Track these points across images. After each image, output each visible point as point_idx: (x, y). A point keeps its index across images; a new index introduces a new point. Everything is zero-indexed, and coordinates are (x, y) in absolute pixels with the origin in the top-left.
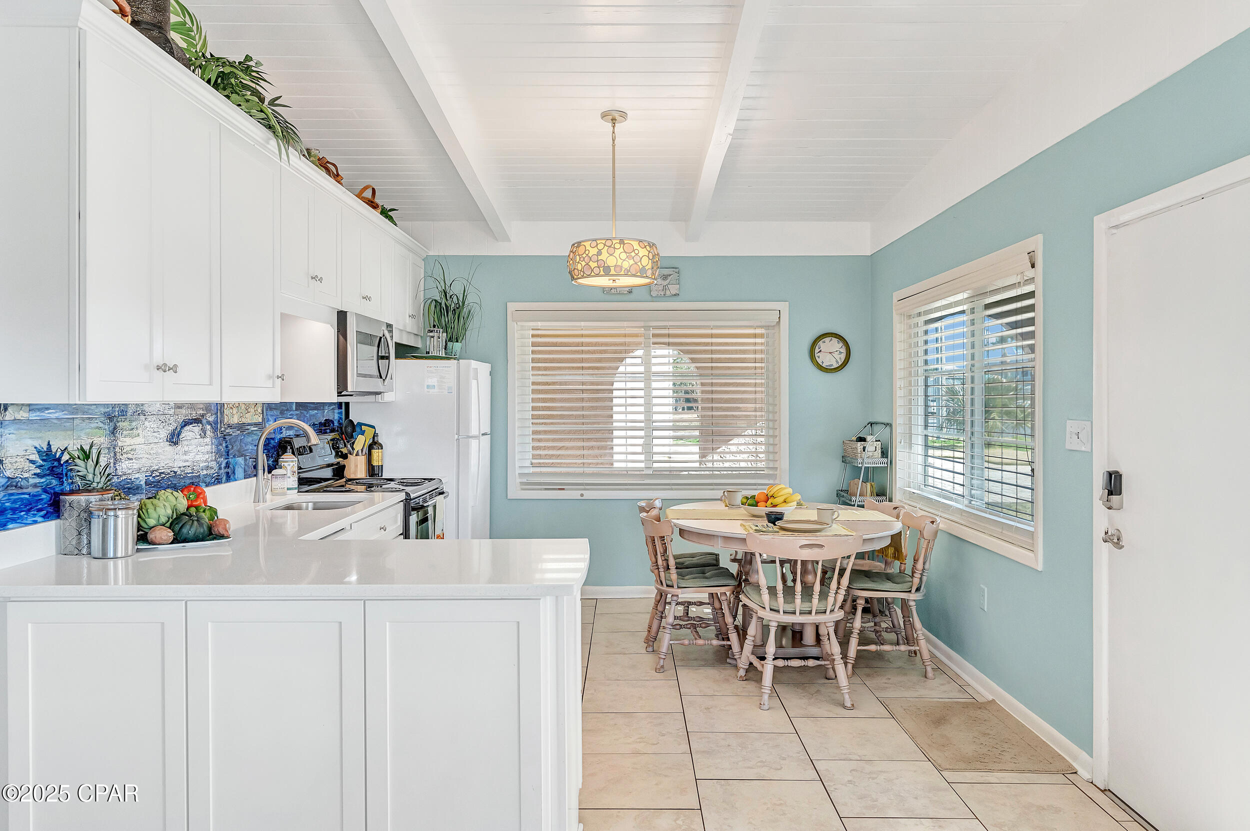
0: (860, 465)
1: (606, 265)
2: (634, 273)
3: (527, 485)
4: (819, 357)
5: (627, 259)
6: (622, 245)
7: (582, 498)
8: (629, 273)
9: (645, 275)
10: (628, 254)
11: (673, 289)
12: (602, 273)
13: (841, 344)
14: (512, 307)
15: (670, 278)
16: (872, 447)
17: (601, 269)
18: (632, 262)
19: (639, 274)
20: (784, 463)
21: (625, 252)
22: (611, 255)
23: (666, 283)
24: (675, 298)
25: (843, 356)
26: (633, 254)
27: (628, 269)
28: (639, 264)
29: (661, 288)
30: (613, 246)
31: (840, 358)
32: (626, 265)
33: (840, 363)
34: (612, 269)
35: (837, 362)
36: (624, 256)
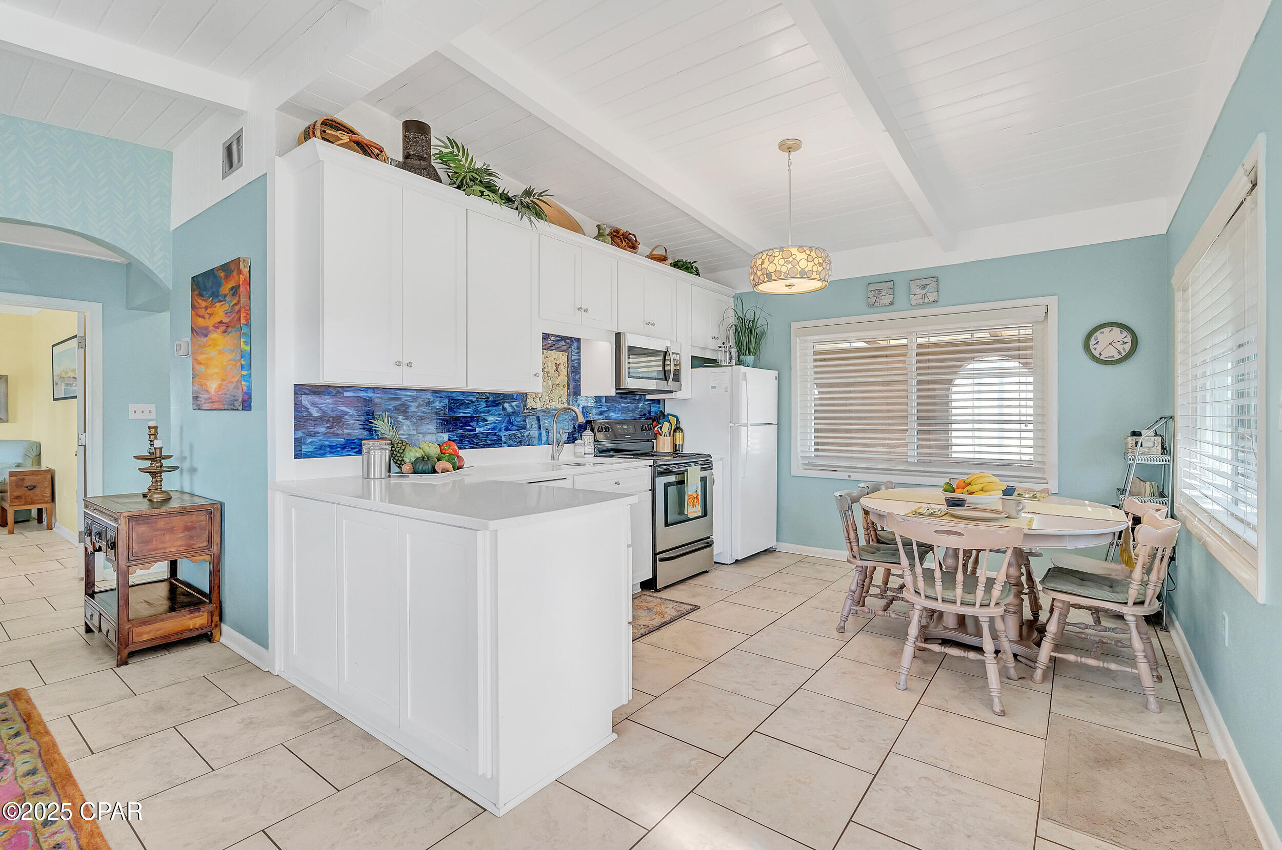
0: (1131, 462)
1: (768, 272)
2: (793, 276)
3: (809, 466)
4: (1095, 349)
5: (785, 264)
6: (781, 253)
7: (850, 479)
8: (789, 276)
9: (805, 276)
10: (786, 260)
11: (932, 296)
12: (766, 279)
13: (1125, 334)
14: (795, 325)
15: (928, 287)
16: (1149, 440)
17: (765, 276)
18: (790, 266)
19: (798, 276)
20: (1053, 457)
21: (783, 258)
22: (771, 263)
23: (924, 292)
24: (934, 304)
25: (1128, 347)
26: (791, 259)
27: (787, 272)
28: (797, 267)
29: (920, 297)
30: (773, 255)
31: (1124, 350)
32: (784, 269)
33: (1124, 354)
34: (773, 274)
35: (1120, 353)
36: (782, 262)
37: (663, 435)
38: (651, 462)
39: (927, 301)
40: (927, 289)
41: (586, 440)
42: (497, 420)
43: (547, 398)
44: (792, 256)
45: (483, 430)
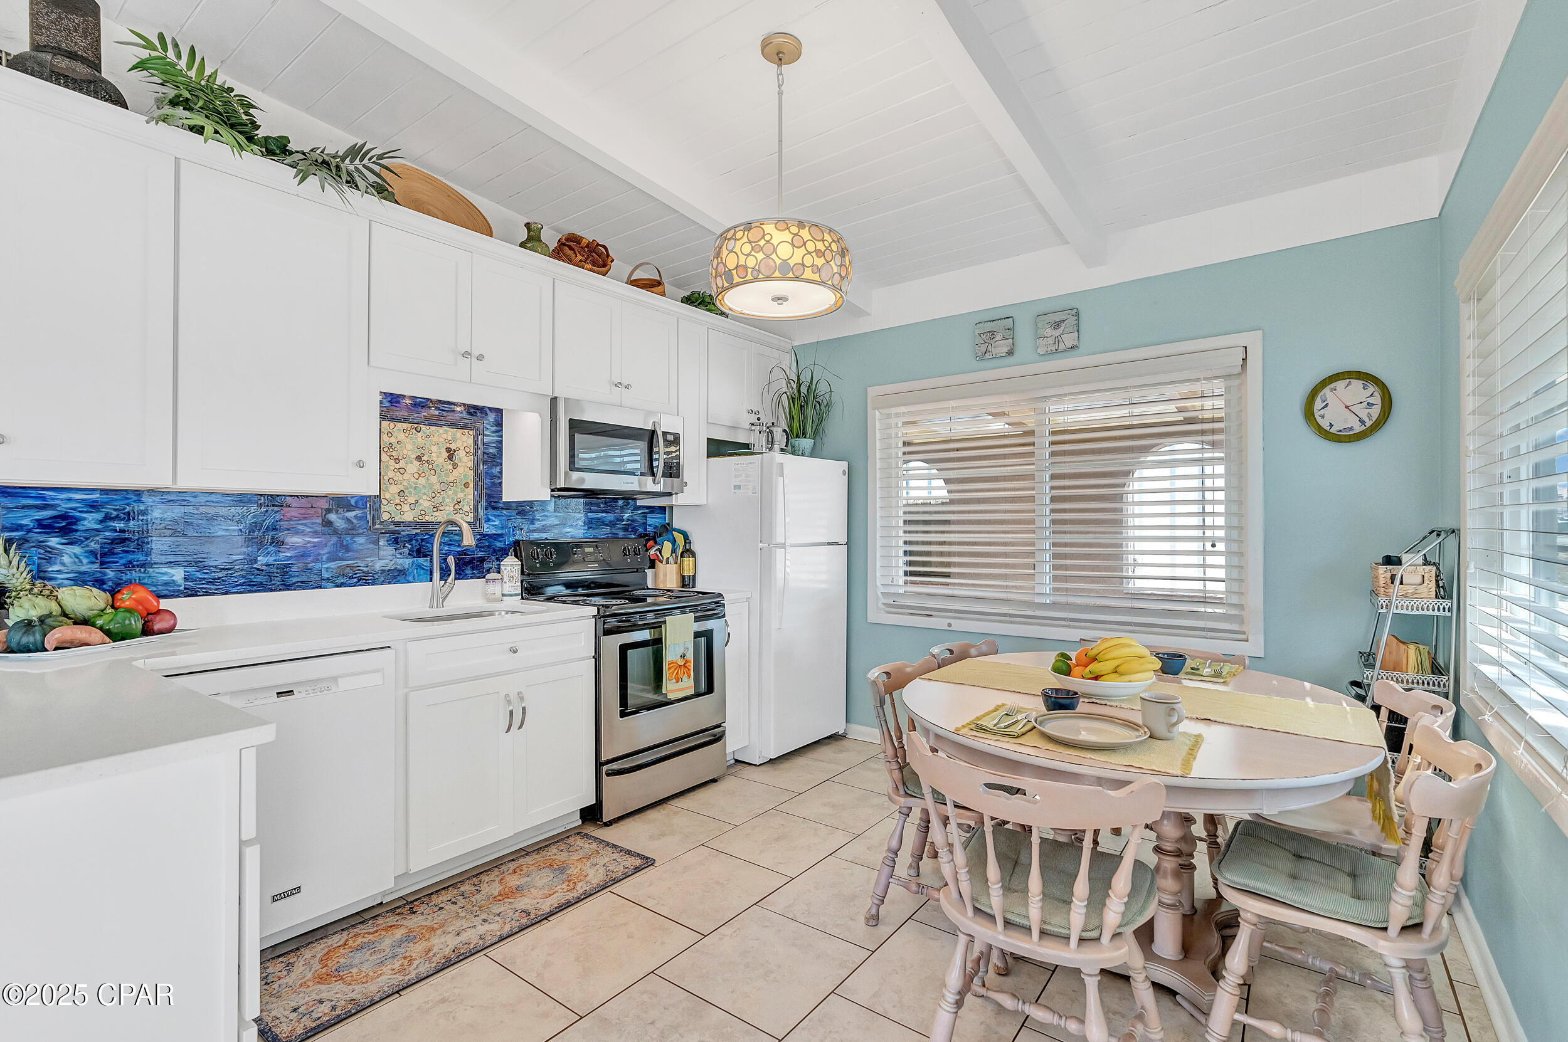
0: (1384, 610)
1: (727, 269)
2: (768, 274)
3: (893, 607)
4: (1323, 417)
5: (753, 253)
6: (746, 233)
7: (950, 629)
8: (761, 276)
9: (791, 275)
10: (753, 245)
11: (1069, 340)
12: (726, 284)
13: (1371, 389)
14: (872, 392)
15: (1063, 325)
16: (1412, 570)
18: (760, 256)
19: (777, 274)
20: (1255, 600)
21: (750, 242)
22: (731, 251)
23: (1057, 333)
24: (1073, 352)
25: (1376, 412)
26: (762, 243)
27: (757, 268)
28: (774, 256)
29: (1051, 341)
30: (734, 237)
31: (1369, 416)
32: (751, 262)
33: (1369, 423)
34: (734, 272)
35: (1362, 422)
36: (747, 248)
37: (664, 562)
38: (594, 611)
39: (1062, 347)
40: (1062, 328)
41: (505, 572)
42: (309, 542)
43: (427, 504)
44: (763, 237)
45: (275, 560)
